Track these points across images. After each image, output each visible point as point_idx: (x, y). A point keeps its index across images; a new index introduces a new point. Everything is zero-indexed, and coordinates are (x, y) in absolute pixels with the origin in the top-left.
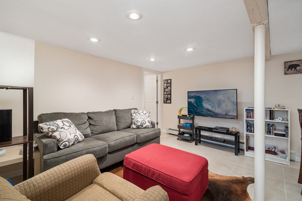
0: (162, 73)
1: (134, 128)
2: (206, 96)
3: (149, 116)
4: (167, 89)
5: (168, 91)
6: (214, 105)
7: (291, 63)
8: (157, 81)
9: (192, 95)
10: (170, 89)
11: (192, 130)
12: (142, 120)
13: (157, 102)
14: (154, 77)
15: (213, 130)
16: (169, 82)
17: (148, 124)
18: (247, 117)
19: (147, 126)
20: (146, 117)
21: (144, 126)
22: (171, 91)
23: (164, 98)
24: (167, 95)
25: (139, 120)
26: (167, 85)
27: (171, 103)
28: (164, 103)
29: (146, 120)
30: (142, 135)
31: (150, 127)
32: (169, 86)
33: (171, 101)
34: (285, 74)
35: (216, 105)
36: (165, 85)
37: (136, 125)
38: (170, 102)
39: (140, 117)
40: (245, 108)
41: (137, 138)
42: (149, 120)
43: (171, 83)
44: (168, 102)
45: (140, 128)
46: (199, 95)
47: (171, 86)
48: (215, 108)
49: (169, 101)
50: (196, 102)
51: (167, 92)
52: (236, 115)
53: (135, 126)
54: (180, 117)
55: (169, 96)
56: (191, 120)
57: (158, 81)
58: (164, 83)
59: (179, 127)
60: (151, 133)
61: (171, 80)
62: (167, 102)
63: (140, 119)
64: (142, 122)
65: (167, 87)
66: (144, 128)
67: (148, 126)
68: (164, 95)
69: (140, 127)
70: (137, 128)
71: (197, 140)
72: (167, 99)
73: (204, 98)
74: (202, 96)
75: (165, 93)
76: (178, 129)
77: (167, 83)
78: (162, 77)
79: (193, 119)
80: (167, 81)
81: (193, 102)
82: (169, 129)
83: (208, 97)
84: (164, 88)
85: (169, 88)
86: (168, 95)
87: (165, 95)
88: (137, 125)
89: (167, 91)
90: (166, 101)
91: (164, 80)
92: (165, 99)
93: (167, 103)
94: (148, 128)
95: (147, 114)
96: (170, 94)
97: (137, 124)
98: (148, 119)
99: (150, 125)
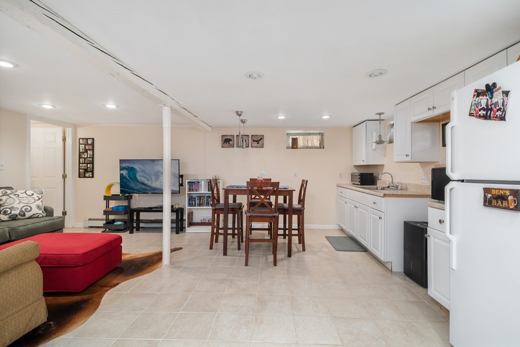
0: (75, 127)
1: (5, 221)
2: (141, 167)
3: (39, 199)
4: (86, 154)
5: (87, 158)
6: (151, 178)
7: (226, 138)
8: (64, 139)
9: (124, 165)
10: (92, 153)
11: (127, 215)
12: (22, 205)
13: (64, 177)
14: (59, 131)
15: (153, 209)
16: (90, 142)
17: (35, 211)
18: (190, 190)
19: (34, 214)
20: (34, 201)
21: (28, 215)
22: (93, 158)
23: (79, 169)
24: (85, 163)
25: (15, 205)
26: (86, 147)
27: (93, 177)
28: (79, 177)
29: (34, 206)
30: (21, 228)
31: (41, 216)
32: (90, 150)
33: (93, 174)
34: (222, 147)
35: (153, 178)
36: (82, 147)
37: (8, 214)
38: (91, 176)
39: (17, 201)
40: (187, 181)
41: (11, 233)
42: (41, 204)
43: (93, 144)
44: (87, 175)
45: (19, 219)
46: (132, 166)
47: (93, 150)
48: (152, 181)
49: (91, 173)
50: (129, 174)
51: (85, 158)
52: (178, 190)
53: (7, 216)
54: (107, 198)
55: (89, 166)
56: (125, 200)
57: (67, 139)
58: (80, 144)
59: (106, 213)
60: (42, 223)
61: (93, 139)
62: (85, 175)
63: (19, 203)
64: (23, 209)
65: (86, 151)
66: (28, 218)
67: (37, 215)
68: (80, 163)
69: (19, 217)
70: (12, 220)
71: (134, 228)
72: (86, 171)
73: (138, 169)
74: (136, 167)
75: (82, 160)
76: (104, 217)
77: (85, 145)
78: (75, 133)
79: (129, 198)
80: (85, 140)
81: (125, 175)
82: (90, 220)
83: (143, 168)
84: (80, 153)
85: (89, 152)
86: (87, 164)
87: (82, 163)
88: (10, 215)
89: (86, 156)
90: (83, 174)
91: (80, 139)
92: (81, 170)
93: (85, 177)
94: (37, 217)
95: (35, 196)
96: (92, 163)
97: (11, 213)
98: (39, 203)
99: (42, 213)
